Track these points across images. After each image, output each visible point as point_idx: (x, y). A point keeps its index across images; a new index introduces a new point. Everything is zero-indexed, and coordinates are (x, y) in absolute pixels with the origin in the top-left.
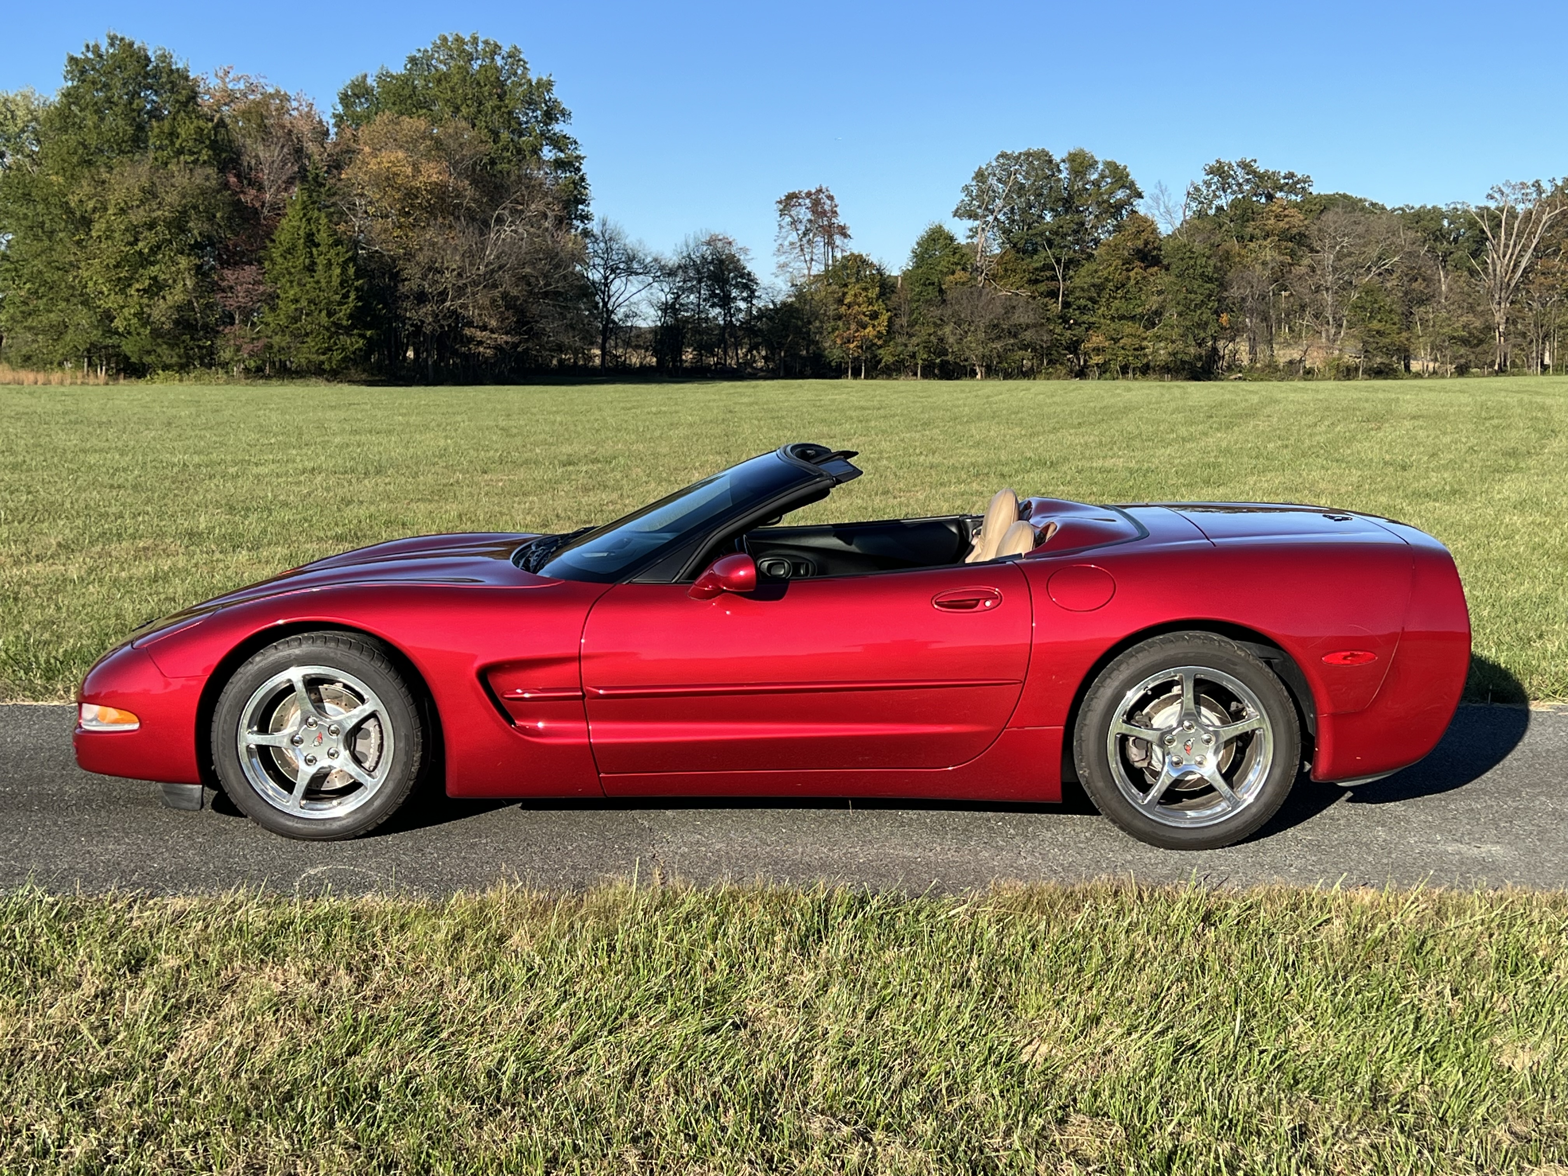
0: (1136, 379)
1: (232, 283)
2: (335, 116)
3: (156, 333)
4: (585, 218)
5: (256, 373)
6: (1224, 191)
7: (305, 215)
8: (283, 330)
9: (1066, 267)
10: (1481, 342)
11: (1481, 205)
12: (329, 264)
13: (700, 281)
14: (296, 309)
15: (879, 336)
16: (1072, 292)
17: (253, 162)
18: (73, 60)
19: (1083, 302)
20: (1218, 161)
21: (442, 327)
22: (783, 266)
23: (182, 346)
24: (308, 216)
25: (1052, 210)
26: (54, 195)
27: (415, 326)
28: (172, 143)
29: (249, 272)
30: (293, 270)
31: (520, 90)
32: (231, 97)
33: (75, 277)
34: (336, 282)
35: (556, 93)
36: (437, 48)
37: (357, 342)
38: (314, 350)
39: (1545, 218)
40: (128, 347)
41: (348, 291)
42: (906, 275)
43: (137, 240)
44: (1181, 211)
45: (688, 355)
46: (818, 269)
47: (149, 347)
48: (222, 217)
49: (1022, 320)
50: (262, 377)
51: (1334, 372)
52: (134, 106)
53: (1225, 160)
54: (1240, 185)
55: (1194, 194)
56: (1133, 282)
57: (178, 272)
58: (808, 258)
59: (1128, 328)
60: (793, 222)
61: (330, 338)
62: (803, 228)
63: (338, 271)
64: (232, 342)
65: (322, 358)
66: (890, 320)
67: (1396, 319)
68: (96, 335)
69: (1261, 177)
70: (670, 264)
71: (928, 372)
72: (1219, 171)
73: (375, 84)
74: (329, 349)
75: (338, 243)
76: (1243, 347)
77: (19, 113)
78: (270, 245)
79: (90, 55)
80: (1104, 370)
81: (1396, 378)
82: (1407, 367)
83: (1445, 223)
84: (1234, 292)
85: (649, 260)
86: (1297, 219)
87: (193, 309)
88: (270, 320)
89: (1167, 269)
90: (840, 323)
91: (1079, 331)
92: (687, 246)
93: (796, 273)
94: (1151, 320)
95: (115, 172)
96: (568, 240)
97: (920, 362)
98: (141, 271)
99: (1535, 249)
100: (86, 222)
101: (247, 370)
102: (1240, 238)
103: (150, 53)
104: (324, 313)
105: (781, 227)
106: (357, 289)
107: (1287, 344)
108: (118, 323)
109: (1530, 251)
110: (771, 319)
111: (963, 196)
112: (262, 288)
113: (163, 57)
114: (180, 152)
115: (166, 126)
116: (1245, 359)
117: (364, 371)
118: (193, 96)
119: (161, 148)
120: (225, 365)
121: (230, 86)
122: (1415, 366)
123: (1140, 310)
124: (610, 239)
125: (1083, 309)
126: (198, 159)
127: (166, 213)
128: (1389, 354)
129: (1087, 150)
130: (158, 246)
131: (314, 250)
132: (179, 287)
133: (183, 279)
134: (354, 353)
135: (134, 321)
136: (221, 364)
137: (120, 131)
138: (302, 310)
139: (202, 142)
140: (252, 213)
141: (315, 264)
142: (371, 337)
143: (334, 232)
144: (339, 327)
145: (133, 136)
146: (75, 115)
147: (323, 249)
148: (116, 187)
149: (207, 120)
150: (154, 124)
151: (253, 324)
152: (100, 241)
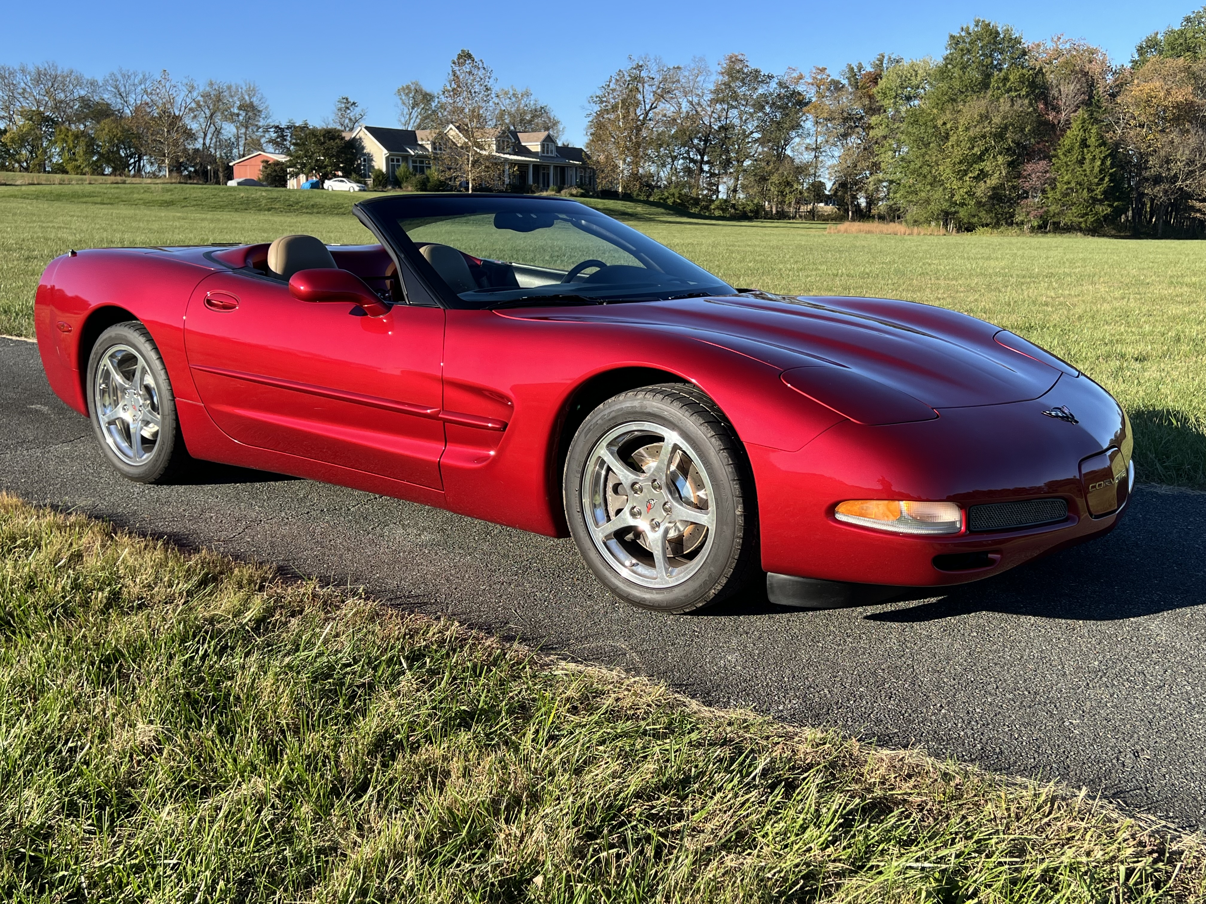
1: (1030, 172)
2: (1131, 61)
3: (979, 204)
5: (1041, 229)
7: (1083, 127)
8: (1057, 201)
12: (1094, 159)
14: (1067, 189)
17: (1056, 94)
18: (952, 37)
21: (1169, 200)
23: (994, 212)
24: (1085, 128)
26: (931, 121)
27: (1151, 199)
28: (1004, 85)
29: (1043, 164)
30: (1069, 163)
32: (1059, 54)
33: (937, 170)
34: (1096, 170)
37: (1107, 210)
38: (1076, 215)
40: (963, 213)
41: (1105, 176)
43: (973, 147)
47: (974, 213)
48: (1029, 130)
50: (1042, 233)
52: (985, 63)
57: (997, 166)
61: (1088, 207)
63: (1099, 163)
64: (1024, 210)
65: (1081, 220)
68: (945, 205)
73: (1162, 38)
74: (1087, 214)
75: (1104, 144)
77: (919, 72)
78: (1057, 147)
79: (963, 34)
87: (1004, 189)
88: (1049, 195)
95: (967, 104)
98: (974, 166)
100: (947, 137)
101: (1033, 228)
103: (999, 29)
104: (1085, 191)
106: (1110, 175)
108: (957, 198)
112: (1048, 175)
113: (1008, 31)
114: (1009, 90)
115: (1003, 74)
117: (1114, 229)
118: (1024, 54)
119: (998, 88)
120: (1021, 224)
121: (1060, 47)
126: (1019, 95)
127: (994, 130)
130: (987, 150)
131: (1085, 150)
132: (996, 175)
133: (1000, 170)
134: (1104, 217)
135: (966, 196)
136: (1017, 223)
137: (974, 79)
138: (1072, 189)
139: (1024, 83)
140: (1051, 127)
141: (1085, 159)
142: (1117, 206)
143: (1102, 137)
144: (1095, 200)
145: (982, 81)
146: (949, 71)
147: (1091, 149)
148: (966, 114)
149: (1031, 69)
150: (995, 73)
151: (1040, 198)
152: (953, 148)
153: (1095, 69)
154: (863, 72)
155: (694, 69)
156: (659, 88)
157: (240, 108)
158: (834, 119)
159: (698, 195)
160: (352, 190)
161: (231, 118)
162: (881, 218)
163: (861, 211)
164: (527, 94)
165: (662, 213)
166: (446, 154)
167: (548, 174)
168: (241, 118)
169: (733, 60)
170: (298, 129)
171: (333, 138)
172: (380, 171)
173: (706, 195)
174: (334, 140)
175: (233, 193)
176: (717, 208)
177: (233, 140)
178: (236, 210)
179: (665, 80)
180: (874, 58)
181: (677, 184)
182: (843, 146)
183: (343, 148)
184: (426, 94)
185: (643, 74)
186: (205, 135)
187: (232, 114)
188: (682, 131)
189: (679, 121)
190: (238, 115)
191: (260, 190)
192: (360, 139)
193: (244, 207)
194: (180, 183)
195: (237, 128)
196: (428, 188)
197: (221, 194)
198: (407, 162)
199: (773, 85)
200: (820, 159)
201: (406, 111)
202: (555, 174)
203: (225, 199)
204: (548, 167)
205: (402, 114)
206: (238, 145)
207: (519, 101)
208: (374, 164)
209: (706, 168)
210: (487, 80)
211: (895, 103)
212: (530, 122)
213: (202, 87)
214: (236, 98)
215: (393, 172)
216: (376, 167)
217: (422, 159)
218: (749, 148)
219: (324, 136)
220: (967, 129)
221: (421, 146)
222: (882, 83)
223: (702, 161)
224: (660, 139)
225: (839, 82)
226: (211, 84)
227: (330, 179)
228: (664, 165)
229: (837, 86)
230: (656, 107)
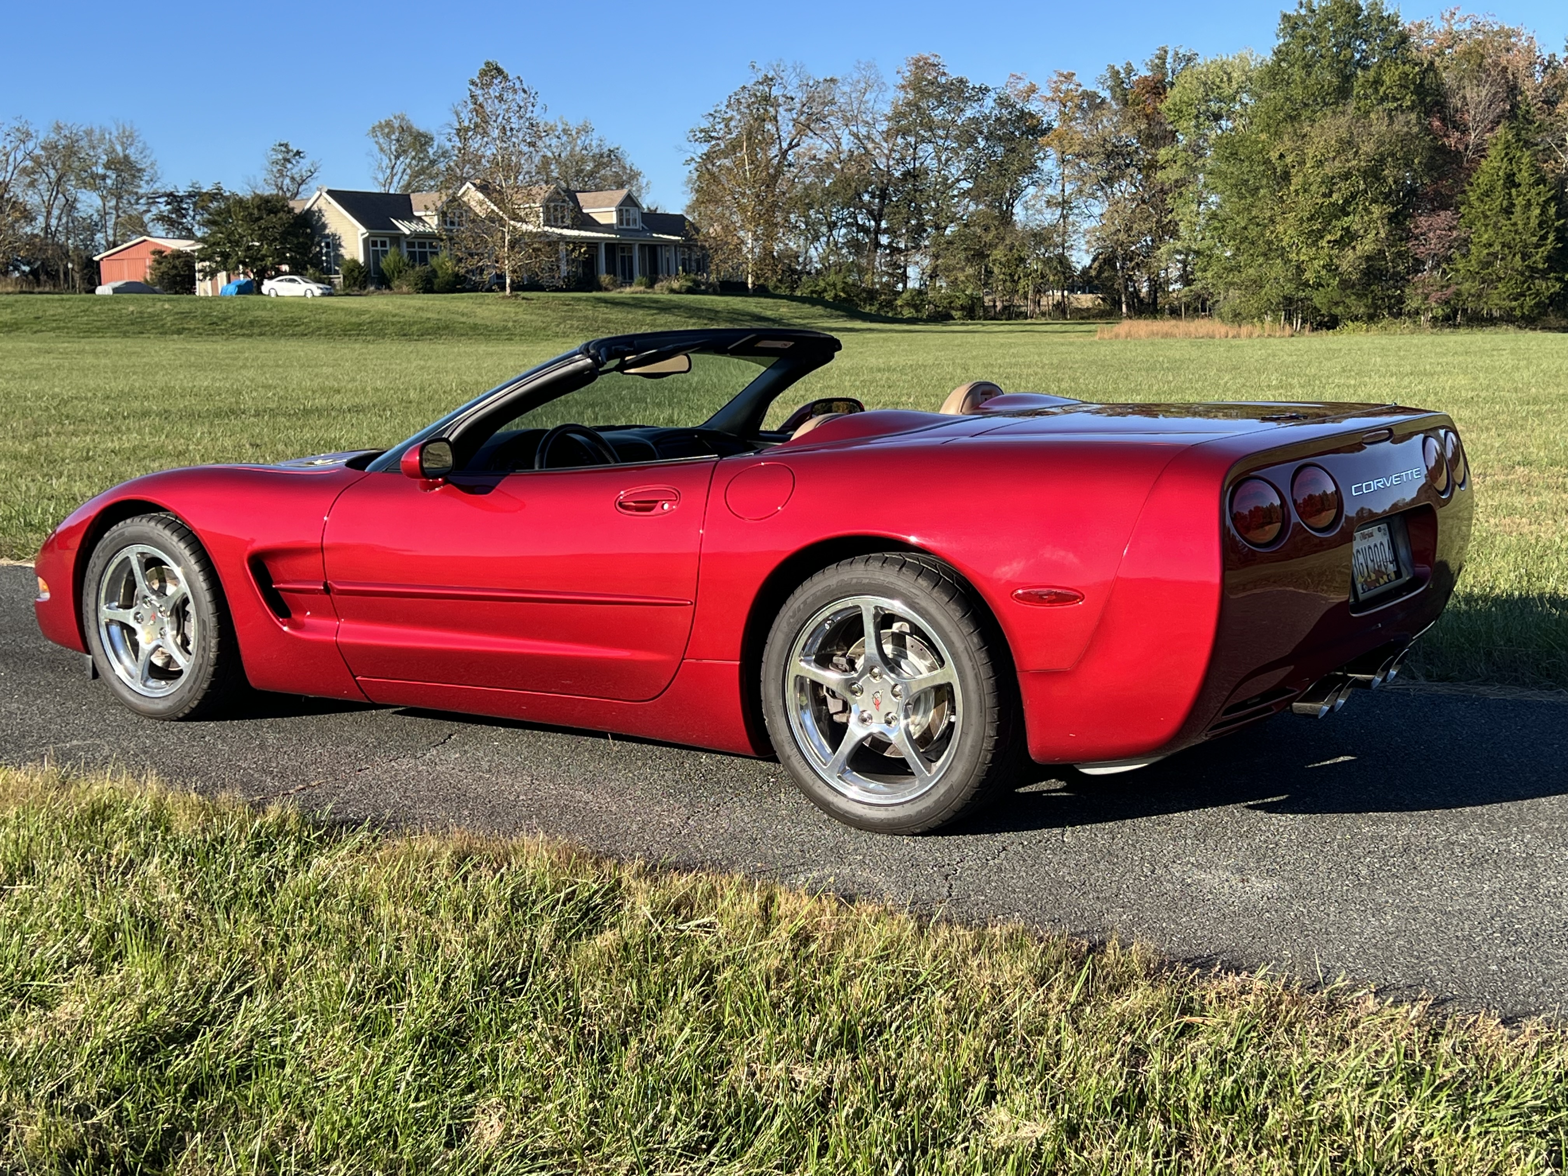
1: (1425, 230)
3: (1345, 284)
5: (1445, 322)
7: (1507, 154)
8: (1473, 275)
12: (1529, 204)
14: (1488, 254)
17: (1460, 104)
18: (1286, 18)
23: (1370, 296)
24: (1511, 156)
26: (1258, 153)
28: (1376, 91)
29: (1445, 216)
30: (1489, 213)
32: (1454, 39)
33: (1272, 232)
34: (1534, 223)
37: (1554, 286)
38: (1505, 296)
40: (1319, 299)
41: (1547, 233)
43: (1331, 193)
47: (1338, 299)
48: (1420, 163)
50: (1450, 326)
52: (1341, 58)
57: (1372, 221)
61: (1523, 283)
63: (1537, 211)
64: (1420, 291)
65: (1514, 304)
68: (1289, 288)
74: (1522, 294)
75: (1542, 180)
77: (1235, 75)
78: (1467, 188)
79: (1303, 12)
87: (1385, 258)
88: (1460, 266)
95: (1317, 125)
98: (1334, 222)
100: (1286, 177)
101: (1435, 319)
104: (1518, 257)
106: (1557, 230)
108: (1309, 276)
112: (1455, 234)
114: (1382, 100)
115: (1371, 74)
118: (1404, 39)
119: (1366, 97)
120: (1415, 314)
121: (1455, 28)
126: (1401, 106)
127: (1363, 164)
130: (1353, 196)
131: (1513, 191)
132: (1371, 236)
133: (1377, 228)
134: (1550, 297)
135: (1323, 272)
136: (1409, 313)
137: (1326, 84)
138: (1495, 255)
139: (1407, 88)
140: (1454, 156)
141: (1513, 205)
143: (1538, 170)
144: (1533, 269)
145: (1339, 87)
146: (1284, 72)
147: (1523, 189)
148: (1316, 140)
149: (1416, 64)
150: (1359, 73)
151: (1444, 272)
152: (1297, 195)
153: (1516, 61)
154: (1134, 78)
155: (859, 82)
156: (802, 113)
157: (107, 167)
158: (1091, 154)
159: (873, 283)
160: (309, 295)
161: (93, 182)
162: (1175, 313)
163: (1141, 301)
164: (585, 130)
165: (821, 316)
166: (464, 231)
167: (631, 258)
168: (109, 182)
169: (922, 66)
170: (206, 198)
171: (273, 211)
172: (355, 262)
173: (887, 284)
174: (276, 213)
175: (116, 307)
176: (908, 304)
177: (96, 217)
178: (125, 334)
179: (811, 99)
180: (1150, 54)
181: (839, 267)
182: (1108, 198)
183: (291, 225)
184: (420, 135)
185: (776, 92)
186: (49, 213)
187: (94, 176)
188: (845, 181)
189: (838, 166)
190: (104, 177)
191: (160, 300)
192: (320, 211)
193: (137, 328)
194: (21, 292)
195: (103, 198)
196: (435, 287)
197: (96, 309)
198: (399, 246)
199: (989, 102)
200: (1071, 219)
201: (385, 162)
202: (642, 259)
203: (103, 317)
204: (630, 247)
205: (380, 167)
206: (104, 226)
207: (573, 141)
208: (342, 251)
209: (884, 240)
210: (530, 108)
211: (1197, 127)
212: (591, 174)
213: (43, 134)
214: (100, 150)
215: (377, 263)
216: (347, 257)
217: (423, 240)
218: (954, 205)
219: (259, 208)
220: (1320, 164)
221: (420, 219)
222: (1173, 95)
223: (878, 231)
224: (808, 196)
225: (1095, 95)
226: (58, 128)
227: (271, 278)
228: (816, 238)
229: (1093, 102)
230: (798, 145)
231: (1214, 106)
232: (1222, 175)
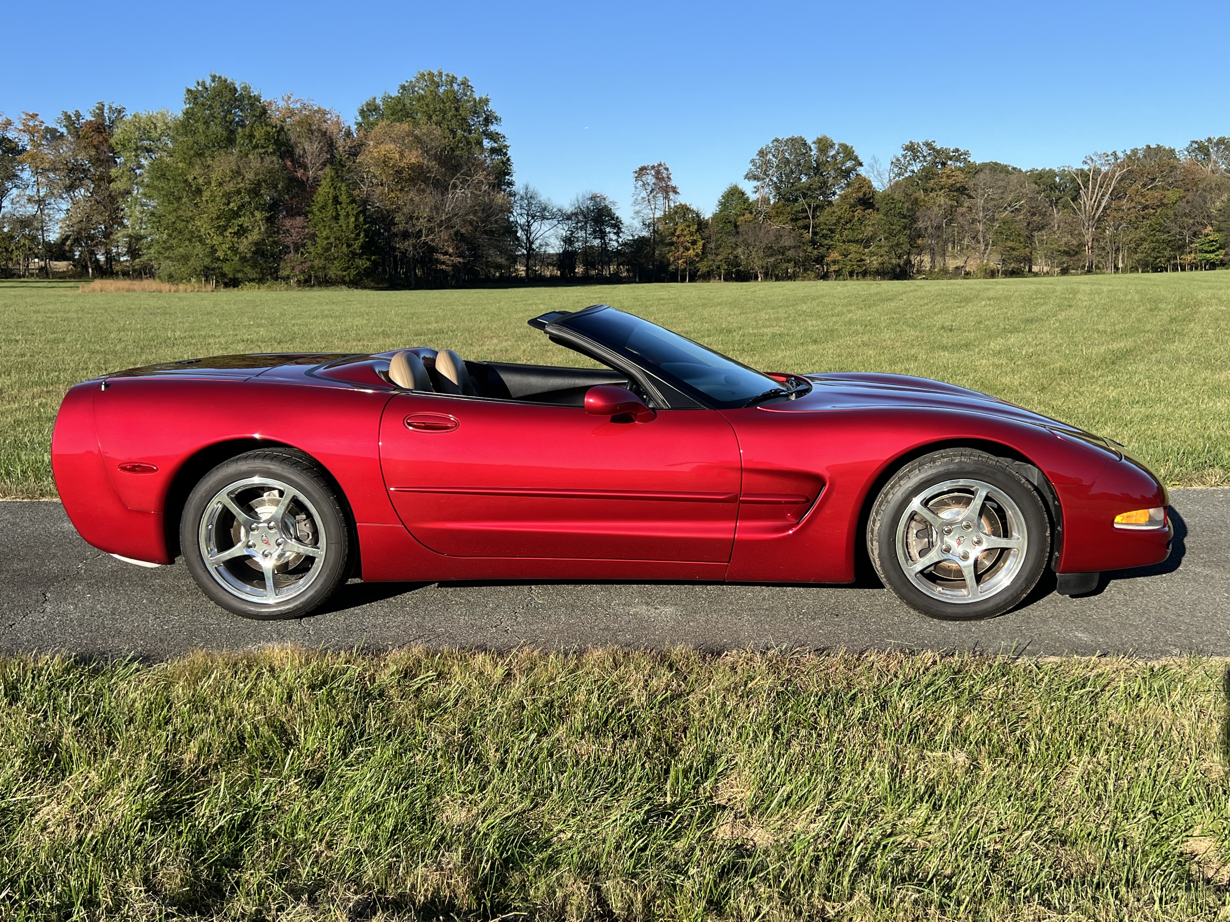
0: (858, 280)
1: (288, 227)
2: (357, 124)
3: (243, 259)
4: (510, 184)
5: (306, 283)
6: (915, 161)
7: (332, 184)
8: (319, 256)
9: (815, 210)
10: (1077, 253)
11: (1079, 168)
12: (348, 215)
13: (586, 223)
14: (327, 244)
15: (697, 255)
16: (819, 225)
17: (301, 152)
18: (189, 91)
19: (825, 232)
20: (911, 142)
21: (418, 253)
22: (637, 213)
23: (259, 267)
24: (335, 185)
25: (806, 175)
26: (179, 175)
27: (402, 253)
28: (251, 142)
29: (299, 221)
30: (325, 219)
31: (469, 104)
32: (292, 113)
33: (193, 226)
34: (352, 226)
35: (491, 107)
36: (418, 81)
37: (366, 263)
38: (339, 268)
39: (1117, 174)
40: (227, 268)
41: (360, 232)
42: (715, 217)
43: (229, 203)
44: (887, 175)
45: (579, 270)
46: (659, 214)
47: (239, 268)
48: (282, 187)
49: (786, 244)
50: (309, 286)
51: (983, 273)
52: (228, 119)
53: (915, 141)
54: (924, 157)
55: (896, 163)
56: (856, 219)
57: (256, 221)
58: (653, 207)
59: (853, 248)
60: (644, 185)
61: (349, 261)
62: (650, 189)
63: (353, 219)
64: (288, 265)
65: (344, 273)
66: (704, 245)
67: (1022, 240)
68: (207, 261)
69: (938, 152)
70: (569, 212)
71: (728, 278)
72: (911, 148)
73: (381, 103)
74: (349, 268)
75: (353, 201)
76: (927, 259)
77: (159, 125)
78: (311, 203)
79: (200, 88)
80: (838, 274)
81: (1023, 276)
82: (1030, 270)
83: (1057, 179)
84: (920, 225)
85: (555, 210)
86: (961, 177)
87: (266, 244)
88: (312, 250)
89: (878, 210)
90: (673, 248)
91: (822, 250)
92: (578, 201)
93: (645, 216)
94: (866, 243)
95: (216, 160)
96: (500, 198)
97: (723, 271)
98: (233, 221)
99: (1111, 195)
100: (199, 191)
101: (299, 282)
102: (925, 190)
103: (237, 86)
104: (345, 246)
105: (636, 188)
106: (365, 230)
107: (954, 257)
108: (220, 254)
109: (1108, 195)
110: (631, 246)
111: (750, 166)
112: (307, 231)
113: (245, 88)
114: (256, 147)
115: (247, 131)
116: (927, 265)
117: (373, 281)
118: (264, 112)
119: (244, 144)
120: (287, 278)
121: (292, 106)
122: (1035, 269)
123: (861, 236)
124: (531, 197)
125: (824, 236)
126: (267, 152)
127: (248, 186)
128: (1018, 260)
129: (828, 136)
130: (243, 206)
131: (338, 206)
132: (256, 230)
133: (259, 225)
134: (365, 270)
135: (229, 252)
136: (283, 278)
137: (219, 134)
138: (331, 244)
139: (269, 141)
140: (301, 184)
141: (339, 215)
142: (375, 260)
143: (351, 195)
144: (354, 254)
145: (227, 137)
146: (192, 125)
147: (344, 206)
148: (217, 169)
149: (273, 127)
150: (240, 130)
151: (302, 253)
152: (207, 203)
153: (331, 129)
154: (83, 121)
158: (57, 170)
163: (102, 267)
180: (93, 106)
182: (71, 199)
200: (46, 211)
220: (221, 184)
225: (56, 130)
229: (53, 135)
231: (146, 143)
232: (155, 188)
